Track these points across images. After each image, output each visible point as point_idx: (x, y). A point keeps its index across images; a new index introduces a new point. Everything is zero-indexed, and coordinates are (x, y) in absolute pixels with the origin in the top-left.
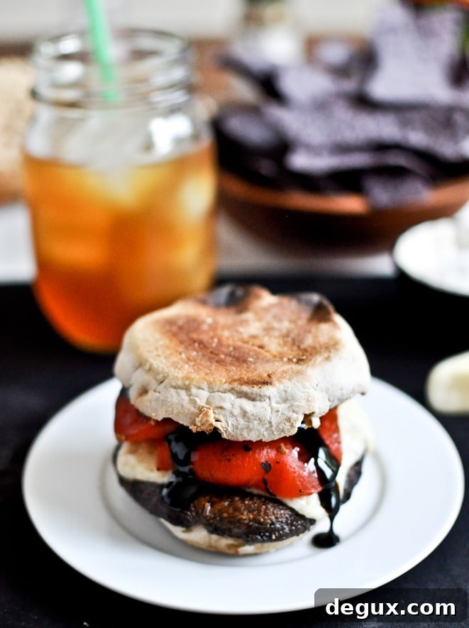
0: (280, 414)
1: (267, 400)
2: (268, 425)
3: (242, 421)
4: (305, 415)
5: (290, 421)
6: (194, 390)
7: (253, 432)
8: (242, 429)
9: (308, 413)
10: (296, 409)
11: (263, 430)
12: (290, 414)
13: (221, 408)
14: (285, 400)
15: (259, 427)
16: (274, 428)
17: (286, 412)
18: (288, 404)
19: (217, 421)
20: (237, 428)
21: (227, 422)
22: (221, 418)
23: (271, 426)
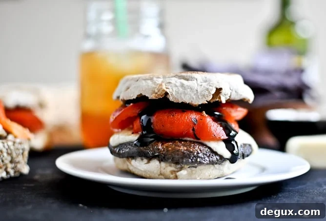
0: (202, 87)
1: (195, 80)
2: (195, 92)
3: (181, 89)
4: (217, 89)
5: (208, 90)
6: (155, 79)
7: (187, 95)
8: (181, 93)
9: (218, 87)
10: (212, 85)
11: (192, 95)
12: (208, 87)
13: (170, 83)
14: (206, 81)
15: (190, 93)
16: (199, 94)
17: (206, 86)
18: (207, 83)
19: (167, 88)
20: (178, 93)
21: (172, 89)
22: (169, 87)
23: (197, 93)
